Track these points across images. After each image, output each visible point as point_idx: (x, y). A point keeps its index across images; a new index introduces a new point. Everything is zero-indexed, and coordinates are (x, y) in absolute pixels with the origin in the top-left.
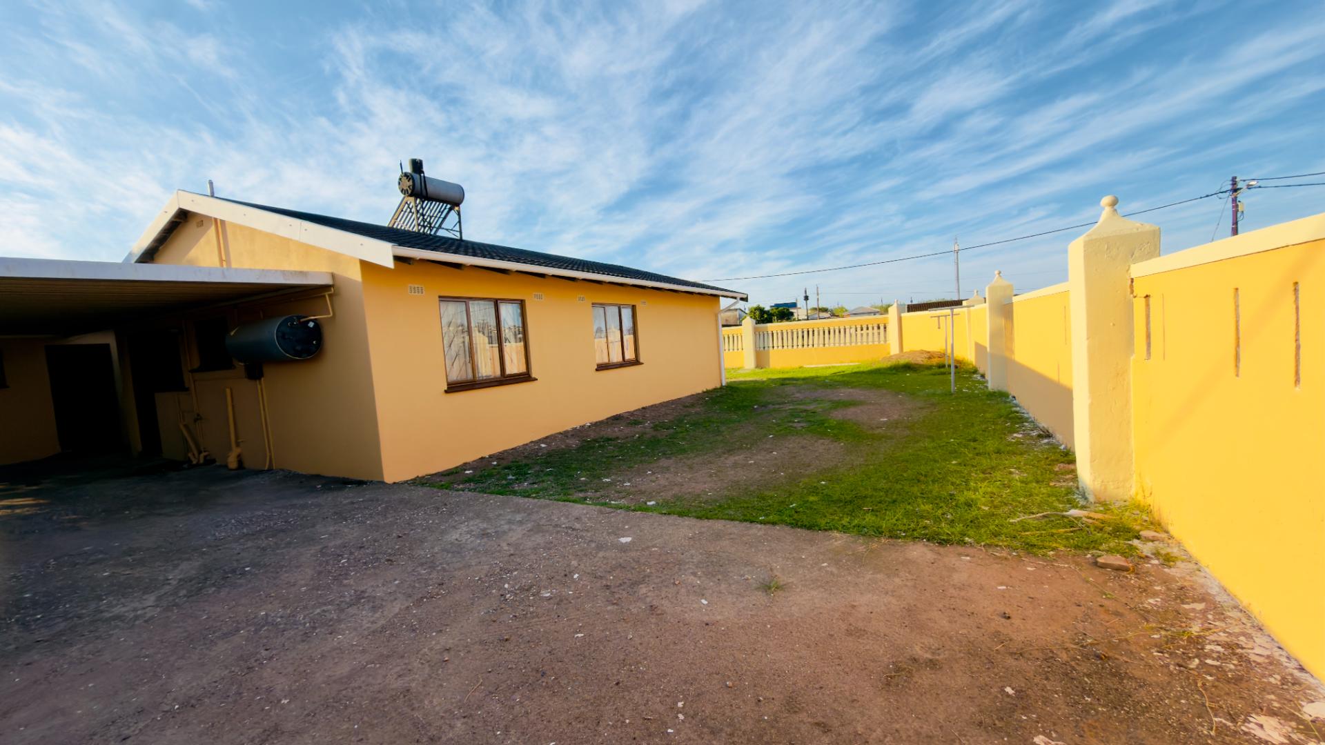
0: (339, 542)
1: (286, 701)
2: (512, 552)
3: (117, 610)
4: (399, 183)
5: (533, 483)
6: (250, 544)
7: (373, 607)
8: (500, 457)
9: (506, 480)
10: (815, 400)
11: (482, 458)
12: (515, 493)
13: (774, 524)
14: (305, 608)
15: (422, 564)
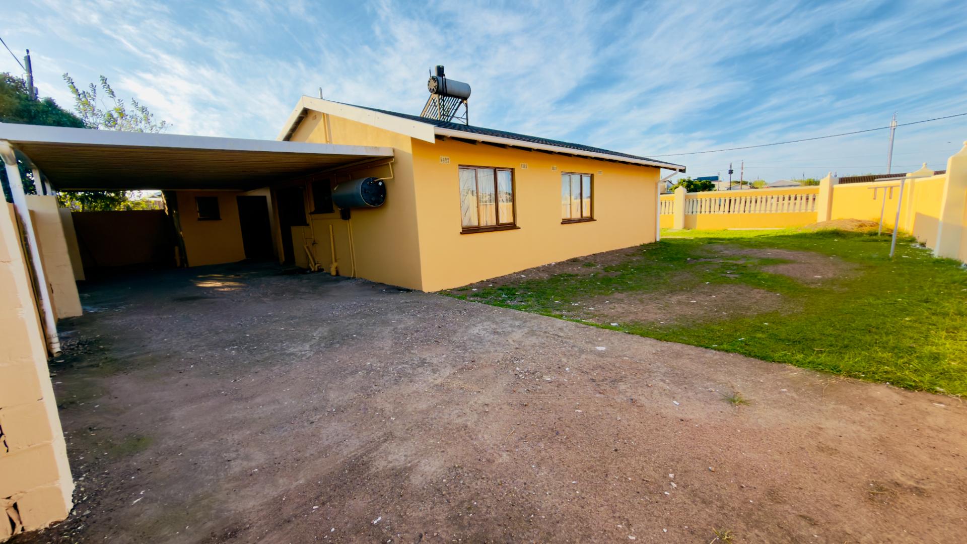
0: (403, 326)
1: (394, 419)
2: (517, 346)
3: (292, 350)
4: (428, 85)
5: (522, 302)
6: (352, 321)
7: (433, 370)
8: (494, 281)
9: (502, 297)
11: (482, 281)
12: (510, 307)
13: (727, 351)
14: (392, 364)
15: (458, 347)
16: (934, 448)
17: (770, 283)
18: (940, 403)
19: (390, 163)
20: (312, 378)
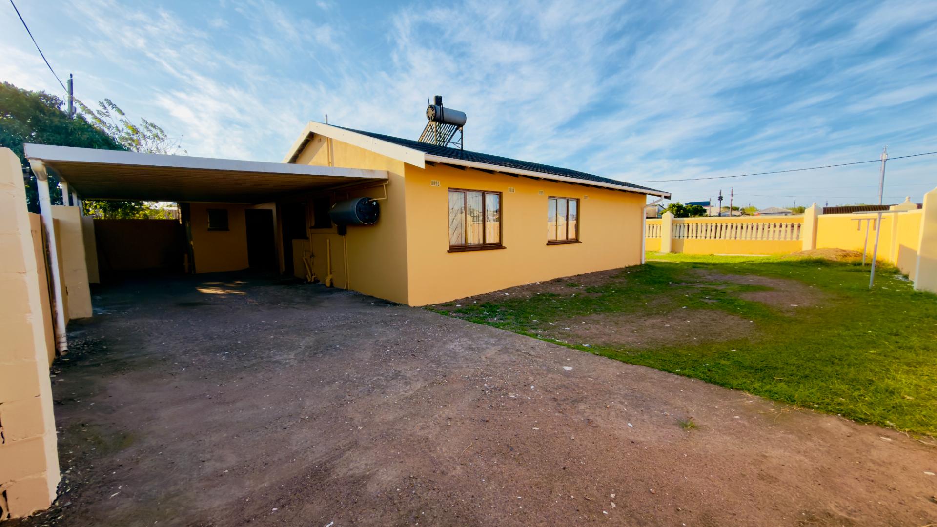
0: (384, 339)
1: (361, 428)
2: (489, 363)
3: (278, 358)
4: (427, 112)
5: (501, 319)
6: (338, 332)
7: (405, 382)
8: (479, 298)
9: (483, 314)
10: (726, 283)
11: (467, 298)
12: (489, 324)
13: (689, 376)
14: (368, 375)
15: (432, 361)
16: (872, 481)
17: (745, 310)
18: (888, 437)
19: (384, 185)
20: (292, 386)
